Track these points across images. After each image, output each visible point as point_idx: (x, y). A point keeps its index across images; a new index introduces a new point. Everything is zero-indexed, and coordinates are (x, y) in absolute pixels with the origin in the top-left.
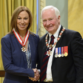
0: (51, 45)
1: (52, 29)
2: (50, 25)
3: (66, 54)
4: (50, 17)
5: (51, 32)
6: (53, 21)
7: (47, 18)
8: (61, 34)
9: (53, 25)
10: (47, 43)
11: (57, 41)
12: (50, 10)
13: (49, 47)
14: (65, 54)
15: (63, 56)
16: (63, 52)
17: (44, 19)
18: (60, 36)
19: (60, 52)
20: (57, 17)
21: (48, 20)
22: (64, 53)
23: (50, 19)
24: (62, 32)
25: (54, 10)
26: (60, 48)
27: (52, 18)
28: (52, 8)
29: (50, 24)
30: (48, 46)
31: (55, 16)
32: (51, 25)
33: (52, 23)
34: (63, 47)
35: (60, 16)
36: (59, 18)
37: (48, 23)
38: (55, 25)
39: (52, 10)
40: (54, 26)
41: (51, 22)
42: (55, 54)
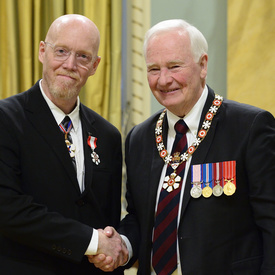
0: (177, 156)
1: (176, 98)
2: (170, 84)
3: (230, 189)
4: (172, 58)
5: (173, 108)
6: (183, 71)
7: (160, 60)
8: (209, 116)
9: (182, 85)
10: (160, 147)
11: (197, 142)
12: (172, 34)
13: (171, 162)
14: (225, 187)
15: (218, 193)
16: (221, 180)
17: (151, 64)
18: (207, 125)
19: (207, 180)
20: (197, 60)
21: (163, 69)
22: (222, 185)
23: (172, 66)
24: (213, 109)
25: (188, 34)
26: (208, 165)
27: (177, 60)
28: (180, 28)
29: (169, 80)
30: (168, 159)
31: (190, 56)
32: (174, 85)
33: (178, 79)
34: (218, 164)
35: (206, 57)
36: (202, 64)
37: (164, 77)
38: (186, 86)
39: (180, 33)
40: (186, 90)
41: (174, 75)
42: (191, 186)
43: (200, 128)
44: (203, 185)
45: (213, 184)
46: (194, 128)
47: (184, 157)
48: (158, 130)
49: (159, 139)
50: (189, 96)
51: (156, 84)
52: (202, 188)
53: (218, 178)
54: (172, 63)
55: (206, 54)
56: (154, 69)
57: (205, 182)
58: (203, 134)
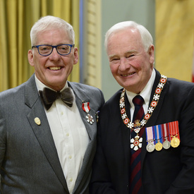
2: (128, 69)
3: (176, 142)
4: (128, 49)
5: (131, 88)
6: (137, 58)
7: (119, 52)
8: (158, 91)
9: (137, 70)
10: (124, 116)
11: (151, 110)
12: (126, 31)
14: (172, 141)
15: (167, 147)
16: (168, 136)
17: (112, 55)
18: (156, 97)
19: (158, 138)
21: (123, 58)
22: (169, 140)
23: (129, 55)
24: (161, 86)
25: (138, 31)
26: (157, 126)
27: (133, 50)
28: (132, 27)
29: (128, 67)
30: (130, 125)
31: (142, 46)
32: (132, 70)
33: (134, 65)
34: (165, 125)
37: (123, 64)
38: (141, 69)
39: (133, 31)
40: (140, 73)
41: (130, 63)
43: (151, 100)
44: (155, 142)
45: (162, 140)
46: (147, 100)
47: (143, 123)
48: (122, 104)
49: (123, 111)
50: (143, 77)
51: (117, 70)
52: (155, 144)
53: (166, 135)
54: (129, 53)
55: (152, 45)
56: (115, 59)
57: (156, 140)
58: (154, 104)
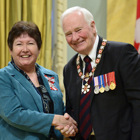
0: (87, 75)
1: (83, 46)
3: (113, 86)
5: (82, 52)
8: (100, 51)
9: (85, 39)
11: (95, 65)
12: (74, 14)
13: (85, 78)
15: (108, 90)
16: (108, 82)
17: (67, 32)
18: (99, 56)
19: (102, 84)
20: (89, 25)
21: (74, 33)
22: (109, 85)
23: (77, 30)
24: (102, 47)
26: (101, 76)
29: (78, 38)
31: (86, 23)
32: (81, 39)
33: (82, 36)
35: (93, 22)
36: (92, 26)
37: (75, 37)
41: (79, 35)
42: (94, 88)
43: (97, 58)
44: (100, 86)
45: (104, 85)
46: (94, 59)
47: (91, 74)
48: (78, 62)
49: (78, 67)
51: (71, 41)
52: (100, 88)
54: (77, 28)
55: (93, 20)
56: (69, 34)
58: (98, 61)
